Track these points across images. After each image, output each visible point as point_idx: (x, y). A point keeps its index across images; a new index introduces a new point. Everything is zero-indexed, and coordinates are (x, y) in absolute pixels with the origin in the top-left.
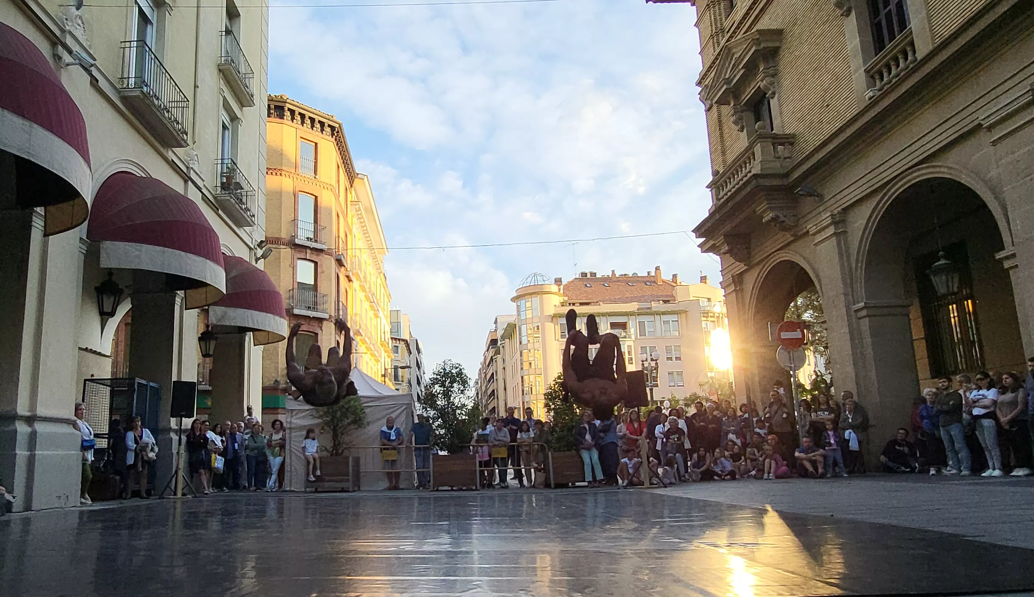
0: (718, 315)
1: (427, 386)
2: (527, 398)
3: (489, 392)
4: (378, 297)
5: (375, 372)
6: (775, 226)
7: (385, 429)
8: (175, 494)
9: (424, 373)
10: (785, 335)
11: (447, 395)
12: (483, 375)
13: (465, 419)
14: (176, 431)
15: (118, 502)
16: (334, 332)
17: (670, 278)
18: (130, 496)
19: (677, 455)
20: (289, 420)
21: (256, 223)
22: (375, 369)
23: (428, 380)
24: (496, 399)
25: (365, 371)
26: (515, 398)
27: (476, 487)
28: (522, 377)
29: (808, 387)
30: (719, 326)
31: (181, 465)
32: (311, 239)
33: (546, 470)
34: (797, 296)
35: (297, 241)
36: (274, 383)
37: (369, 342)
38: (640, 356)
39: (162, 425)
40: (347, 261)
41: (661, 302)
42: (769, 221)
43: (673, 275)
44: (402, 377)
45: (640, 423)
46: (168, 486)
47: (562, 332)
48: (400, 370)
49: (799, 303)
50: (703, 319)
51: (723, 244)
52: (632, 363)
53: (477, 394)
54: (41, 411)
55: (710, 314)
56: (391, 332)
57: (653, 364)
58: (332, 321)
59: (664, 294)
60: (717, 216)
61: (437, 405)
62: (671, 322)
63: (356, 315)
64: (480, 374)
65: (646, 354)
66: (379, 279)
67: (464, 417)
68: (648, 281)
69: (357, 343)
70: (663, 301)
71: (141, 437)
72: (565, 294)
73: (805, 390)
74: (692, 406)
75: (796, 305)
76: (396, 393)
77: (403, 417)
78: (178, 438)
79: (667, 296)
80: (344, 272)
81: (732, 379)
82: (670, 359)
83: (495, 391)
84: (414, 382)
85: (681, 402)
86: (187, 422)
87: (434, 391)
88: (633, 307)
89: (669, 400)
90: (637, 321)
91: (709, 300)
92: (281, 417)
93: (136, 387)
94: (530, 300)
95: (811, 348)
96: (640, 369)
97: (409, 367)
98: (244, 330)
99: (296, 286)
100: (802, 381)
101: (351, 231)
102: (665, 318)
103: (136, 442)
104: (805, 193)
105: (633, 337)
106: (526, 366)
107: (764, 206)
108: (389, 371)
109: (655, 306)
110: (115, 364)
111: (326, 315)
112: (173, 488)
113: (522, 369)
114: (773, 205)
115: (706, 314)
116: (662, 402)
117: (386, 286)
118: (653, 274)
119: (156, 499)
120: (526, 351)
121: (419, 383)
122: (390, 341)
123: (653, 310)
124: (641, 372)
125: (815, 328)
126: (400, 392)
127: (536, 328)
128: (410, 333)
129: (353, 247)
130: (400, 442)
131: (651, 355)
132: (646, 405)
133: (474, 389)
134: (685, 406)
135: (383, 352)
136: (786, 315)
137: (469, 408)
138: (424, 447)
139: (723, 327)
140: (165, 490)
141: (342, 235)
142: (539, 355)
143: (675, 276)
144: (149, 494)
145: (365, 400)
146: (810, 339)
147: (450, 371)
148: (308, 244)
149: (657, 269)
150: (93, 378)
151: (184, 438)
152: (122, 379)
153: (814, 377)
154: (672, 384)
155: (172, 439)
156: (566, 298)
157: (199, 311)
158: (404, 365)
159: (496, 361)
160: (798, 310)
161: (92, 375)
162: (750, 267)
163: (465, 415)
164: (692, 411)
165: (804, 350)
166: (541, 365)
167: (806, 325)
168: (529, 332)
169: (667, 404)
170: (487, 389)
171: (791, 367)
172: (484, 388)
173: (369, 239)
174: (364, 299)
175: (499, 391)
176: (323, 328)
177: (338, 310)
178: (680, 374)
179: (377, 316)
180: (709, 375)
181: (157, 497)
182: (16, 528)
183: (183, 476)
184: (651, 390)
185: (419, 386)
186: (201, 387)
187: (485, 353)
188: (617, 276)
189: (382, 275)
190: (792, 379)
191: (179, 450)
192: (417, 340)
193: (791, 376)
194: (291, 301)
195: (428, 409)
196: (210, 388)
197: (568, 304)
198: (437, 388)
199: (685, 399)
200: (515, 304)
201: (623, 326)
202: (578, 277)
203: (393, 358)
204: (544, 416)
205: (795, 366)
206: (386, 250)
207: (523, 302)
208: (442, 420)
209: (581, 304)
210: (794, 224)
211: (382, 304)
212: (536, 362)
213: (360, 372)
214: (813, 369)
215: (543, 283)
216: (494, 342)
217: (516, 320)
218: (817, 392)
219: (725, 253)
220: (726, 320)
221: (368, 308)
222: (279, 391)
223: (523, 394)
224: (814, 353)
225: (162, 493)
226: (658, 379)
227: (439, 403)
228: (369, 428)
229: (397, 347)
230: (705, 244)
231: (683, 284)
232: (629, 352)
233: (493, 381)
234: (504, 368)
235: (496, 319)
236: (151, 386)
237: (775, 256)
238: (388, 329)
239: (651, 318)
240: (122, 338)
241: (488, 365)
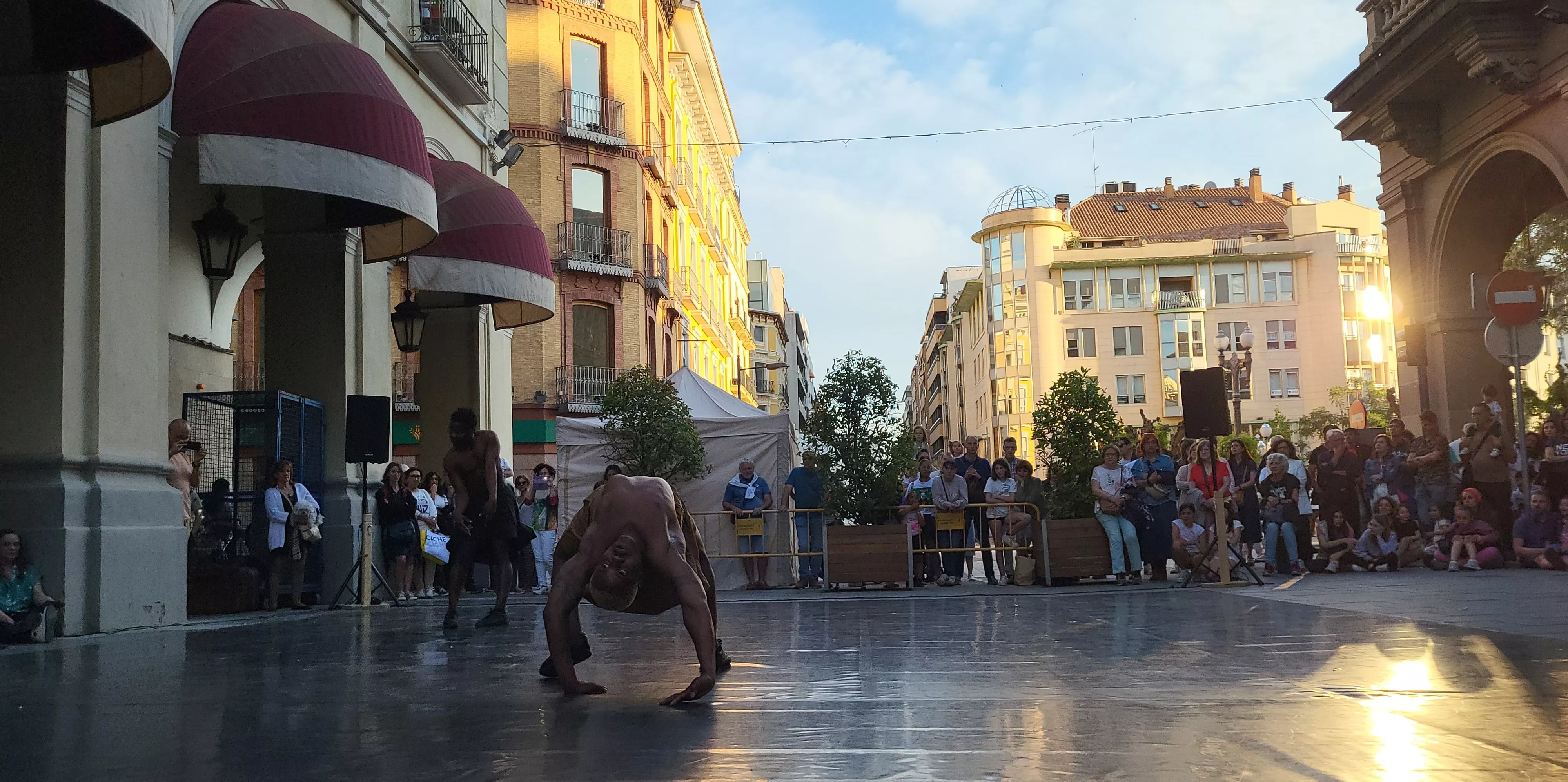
0: (1370, 260)
1: (816, 400)
2: (1001, 421)
3: (932, 409)
4: (725, 236)
5: (721, 376)
6: (1494, 83)
7: (736, 481)
8: (359, 600)
9: (812, 377)
10: (1501, 298)
11: (853, 415)
12: (920, 380)
13: (886, 461)
14: (356, 487)
15: (254, 615)
16: (642, 301)
17: (1279, 190)
18: (276, 605)
19: (1285, 525)
20: (562, 466)
21: (491, 98)
22: (720, 371)
23: (818, 389)
24: (944, 424)
25: (702, 374)
26: (979, 418)
27: (908, 584)
28: (993, 383)
29: (1543, 396)
30: (1371, 282)
31: (369, 550)
32: (596, 127)
33: (1035, 554)
34: (1530, 222)
35: (570, 131)
36: (535, 398)
37: (708, 321)
38: (1215, 340)
39: (331, 474)
40: (664, 169)
41: (1260, 237)
42: (1479, 76)
43: (1285, 185)
44: (772, 383)
45: (1214, 463)
46: (346, 586)
47: (1067, 298)
48: (767, 372)
49: (1533, 235)
50: (1340, 268)
51: (1383, 123)
52: (1201, 355)
53: (910, 413)
54: (106, 453)
55: (1354, 260)
56: (749, 301)
57: (1241, 355)
58: (638, 282)
59: (1266, 221)
60: (1377, 67)
61: (836, 435)
62: (1277, 275)
63: (684, 269)
64: (914, 378)
65: (1230, 337)
66: (725, 202)
67: (884, 457)
68: (1235, 198)
69: (687, 322)
70: (1263, 235)
71: (294, 499)
72: (1074, 226)
73: (1537, 402)
74: (1315, 433)
75: (1527, 240)
76: (761, 414)
77: (772, 456)
78: (361, 499)
79: (1270, 226)
80: (660, 189)
81: (1393, 382)
82: (1273, 345)
83: (943, 408)
84: (793, 393)
85: (1293, 427)
86: (376, 471)
87: (830, 409)
88: (1205, 247)
89: (1271, 423)
90: (1213, 274)
91: (1354, 231)
92: (550, 460)
93: (280, 407)
94: (1008, 237)
95: (1553, 322)
96: (1216, 364)
97: (784, 366)
98: (475, 301)
99: (570, 217)
100: (1532, 386)
101: (670, 110)
102: (1267, 268)
103: (287, 508)
104: (1558, 15)
105: (1203, 305)
106: (1000, 361)
107: (1474, 43)
108: (747, 372)
109: (1250, 245)
110: (240, 366)
111: (629, 270)
112: (355, 590)
113: (992, 366)
114: (1488, 42)
115: (1346, 258)
116: (1257, 426)
117: (738, 215)
118: (1245, 183)
119: (325, 610)
120: (1002, 333)
121: (802, 395)
122: (748, 318)
123: (1244, 252)
124: (1219, 370)
125: (1563, 284)
126: (769, 412)
127: (1019, 290)
128: (785, 303)
129: (676, 142)
130: (768, 502)
131: (1238, 339)
132: (1226, 432)
133: (903, 406)
134: (1302, 434)
135: (735, 338)
136: (1506, 259)
137: (895, 439)
138: (810, 512)
139: (1379, 285)
140: (341, 592)
141: (654, 118)
142: (1024, 340)
143: (1288, 187)
144: (309, 601)
145: (700, 428)
146: (1552, 303)
147: (859, 373)
148: (592, 136)
149: (1254, 173)
150: (201, 391)
151: (371, 498)
152: (255, 392)
153: (1556, 377)
154: (1278, 392)
155: (349, 500)
156: (1077, 234)
157: (391, 266)
158: (774, 361)
159: (944, 353)
160: (1530, 248)
161: (199, 387)
162: (1438, 168)
163: (887, 453)
164: (1315, 442)
165: (1540, 325)
166: (1027, 359)
167: (1547, 278)
168: (1007, 297)
169: (1266, 430)
170: (927, 404)
171: (1512, 359)
172: (922, 403)
173: (704, 126)
174: (697, 240)
175: (950, 407)
176: (624, 296)
177: (651, 261)
178: (1293, 373)
179: (722, 272)
180: (1349, 374)
181: (327, 606)
182: (72, 664)
183: (372, 567)
184: (1237, 405)
185: (802, 399)
186: (400, 407)
187: (924, 338)
188: (1176, 189)
189: (731, 194)
190: (1513, 382)
191: (363, 521)
192: (797, 315)
193: (1511, 376)
194: (562, 245)
195: (819, 443)
196: (418, 408)
197: (1080, 246)
198: (835, 404)
199: (1303, 421)
200: (980, 246)
201: (1185, 285)
202: (1099, 192)
203: (754, 348)
204: (1033, 454)
205: (1519, 357)
206: (737, 146)
207: (995, 241)
208: (844, 462)
209: (1106, 244)
210: (1529, 80)
211: (732, 249)
212: (1019, 353)
213: (695, 378)
214: (1556, 362)
215: (1033, 205)
216: (939, 318)
217: (983, 277)
218: (1560, 406)
219: (1390, 140)
220: (1386, 271)
221: (706, 257)
222: (544, 411)
223: (994, 414)
224: (1559, 331)
225: (337, 599)
226: (1251, 383)
227: (839, 431)
228: (709, 478)
229: (761, 328)
230: (1351, 121)
231: (1303, 201)
232: (1196, 335)
233: (940, 391)
234: (960, 366)
235: (945, 274)
236: (306, 406)
237: (1489, 143)
238: (743, 295)
239: (1239, 269)
240: (251, 317)
241: (930, 361)
